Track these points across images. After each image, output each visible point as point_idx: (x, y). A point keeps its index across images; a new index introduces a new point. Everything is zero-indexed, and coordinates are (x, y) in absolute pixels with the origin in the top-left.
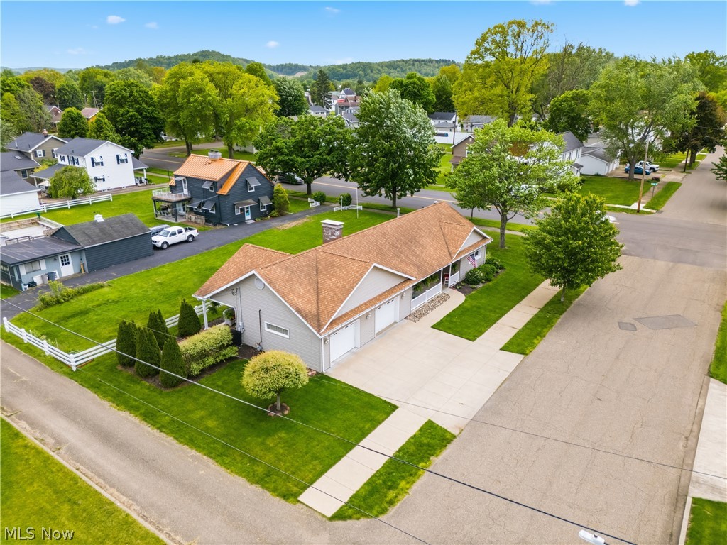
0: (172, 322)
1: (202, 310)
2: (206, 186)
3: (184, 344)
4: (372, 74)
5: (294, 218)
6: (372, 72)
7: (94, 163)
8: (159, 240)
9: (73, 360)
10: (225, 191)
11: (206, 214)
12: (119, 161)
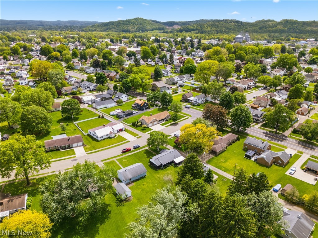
0: (136, 122)
1: (139, 121)
2: (139, 105)
3: (138, 124)
4: (204, 29)
5: (151, 109)
6: (204, 28)
7: (122, 98)
8: (133, 112)
9: (129, 125)
10: (141, 106)
11: (139, 108)
12: (125, 97)
